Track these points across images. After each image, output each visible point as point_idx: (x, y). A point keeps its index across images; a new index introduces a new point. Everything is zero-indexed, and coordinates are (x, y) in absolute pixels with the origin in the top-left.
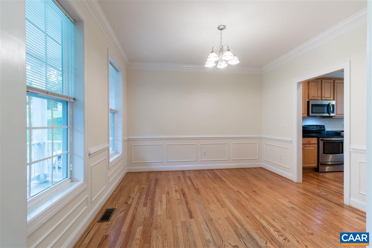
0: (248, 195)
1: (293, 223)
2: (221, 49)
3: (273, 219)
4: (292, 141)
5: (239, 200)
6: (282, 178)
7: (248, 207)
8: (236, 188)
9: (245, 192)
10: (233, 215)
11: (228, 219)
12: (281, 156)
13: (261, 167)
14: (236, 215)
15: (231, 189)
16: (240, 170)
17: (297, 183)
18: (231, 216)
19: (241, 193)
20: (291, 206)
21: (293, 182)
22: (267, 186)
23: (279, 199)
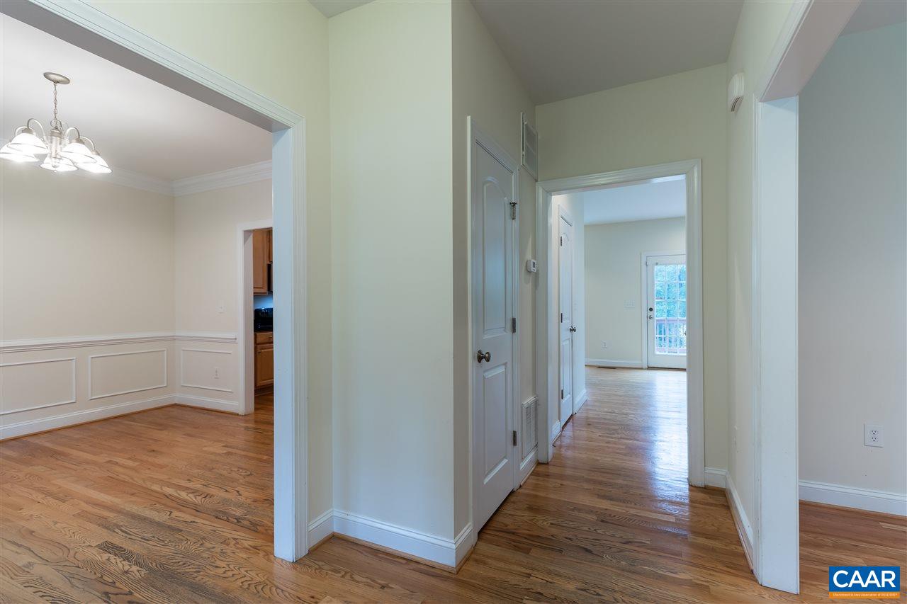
0: (135, 460)
1: (224, 472)
2: (56, 128)
3: (189, 480)
4: (236, 339)
5: (114, 476)
6: (219, 414)
7: (136, 479)
8: (101, 459)
9: (129, 459)
10: (94, 504)
11: (83, 515)
12: (216, 372)
13: (173, 403)
14: (103, 502)
15: (88, 463)
16: (116, 420)
17: (245, 415)
18: (89, 508)
19: (117, 463)
20: (225, 452)
21: (238, 415)
22: (184, 435)
23: (205, 449)
